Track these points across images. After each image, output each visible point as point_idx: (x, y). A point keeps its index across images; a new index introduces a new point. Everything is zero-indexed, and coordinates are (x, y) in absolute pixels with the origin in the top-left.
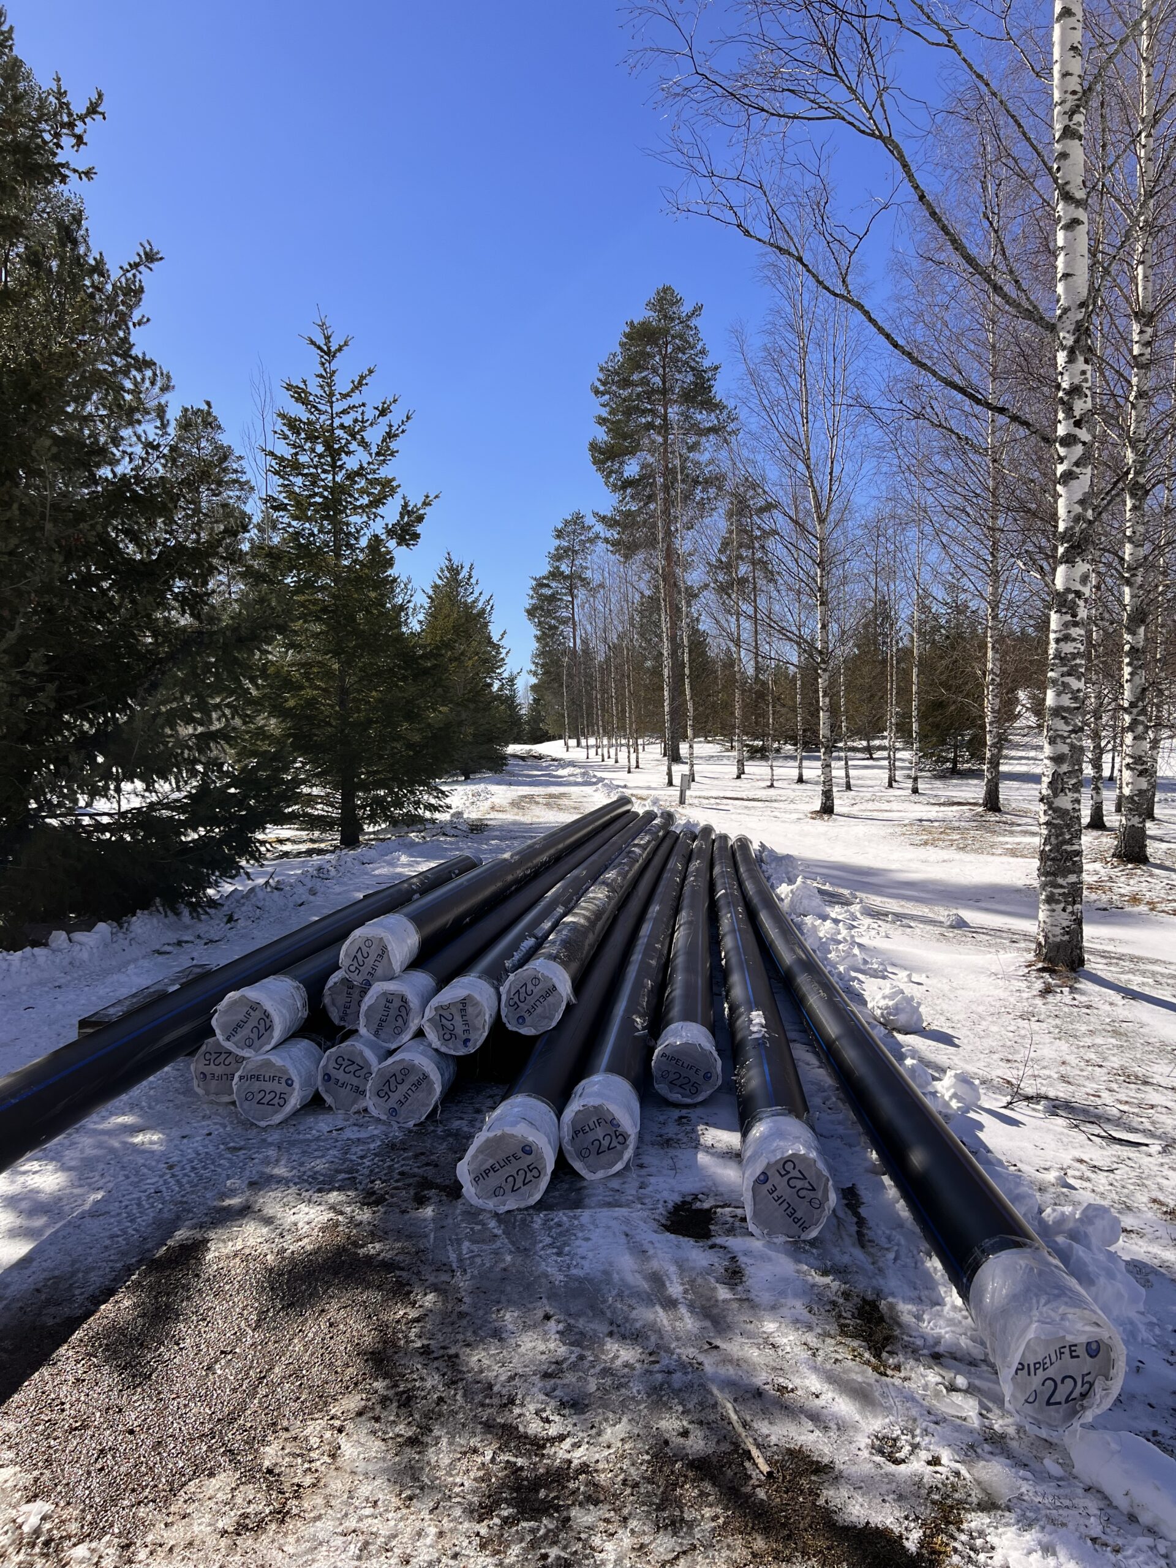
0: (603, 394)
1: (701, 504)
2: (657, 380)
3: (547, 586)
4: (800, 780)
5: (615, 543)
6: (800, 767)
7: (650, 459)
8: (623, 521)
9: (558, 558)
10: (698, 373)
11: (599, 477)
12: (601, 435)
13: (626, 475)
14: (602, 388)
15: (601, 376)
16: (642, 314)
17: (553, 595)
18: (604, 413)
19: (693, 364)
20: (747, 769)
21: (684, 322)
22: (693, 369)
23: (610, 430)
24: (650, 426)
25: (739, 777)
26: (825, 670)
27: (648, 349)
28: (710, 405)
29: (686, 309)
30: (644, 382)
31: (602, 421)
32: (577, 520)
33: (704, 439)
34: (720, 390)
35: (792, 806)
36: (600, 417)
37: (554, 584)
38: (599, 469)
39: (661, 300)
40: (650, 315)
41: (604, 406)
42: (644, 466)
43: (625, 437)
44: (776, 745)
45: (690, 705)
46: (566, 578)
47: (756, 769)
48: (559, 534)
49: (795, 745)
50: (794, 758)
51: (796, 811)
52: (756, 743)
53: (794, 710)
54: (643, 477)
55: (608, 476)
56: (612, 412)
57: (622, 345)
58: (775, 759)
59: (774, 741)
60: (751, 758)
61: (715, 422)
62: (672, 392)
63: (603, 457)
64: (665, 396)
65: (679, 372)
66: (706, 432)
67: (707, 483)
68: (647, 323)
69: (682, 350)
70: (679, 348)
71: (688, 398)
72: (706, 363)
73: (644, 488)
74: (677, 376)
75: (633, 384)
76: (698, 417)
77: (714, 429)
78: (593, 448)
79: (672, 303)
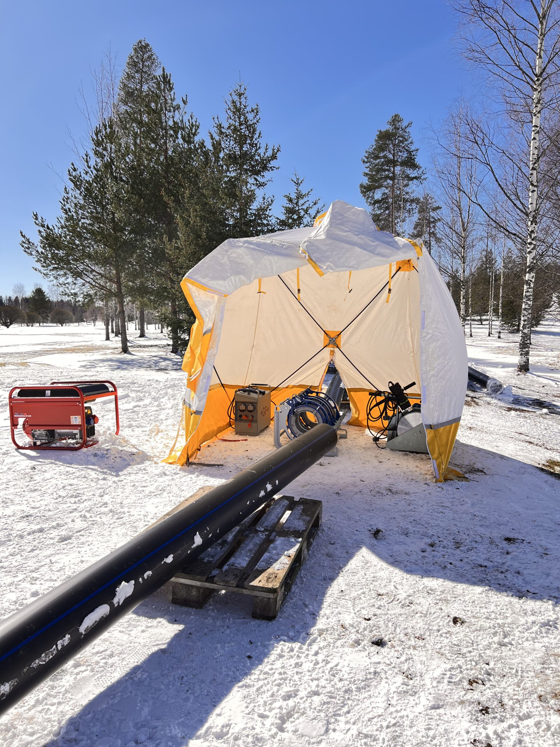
0: (367, 163)
1: (409, 211)
2: (391, 156)
7: (386, 191)
10: (409, 152)
11: (364, 199)
12: (365, 181)
13: (375, 198)
14: (366, 160)
15: (367, 155)
16: (386, 127)
18: (367, 171)
19: (407, 148)
21: (404, 130)
22: (407, 150)
23: (369, 179)
24: (387, 177)
27: (387, 142)
28: (414, 166)
29: (404, 124)
31: (366, 174)
33: (410, 182)
34: (418, 161)
38: (365, 196)
39: (393, 121)
40: (389, 127)
41: (367, 168)
42: (384, 194)
43: (376, 181)
54: (383, 199)
55: (368, 199)
56: (371, 170)
57: (376, 141)
61: (416, 175)
62: (397, 161)
63: (366, 190)
64: (393, 163)
65: (401, 152)
66: (412, 179)
67: (412, 201)
68: (387, 132)
69: (402, 142)
70: (401, 142)
71: (404, 164)
72: (413, 148)
73: (383, 204)
74: (400, 154)
75: (380, 158)
76: (409, 172)
77: (416, 178)
78: (362, 186)
79: (399, 121)
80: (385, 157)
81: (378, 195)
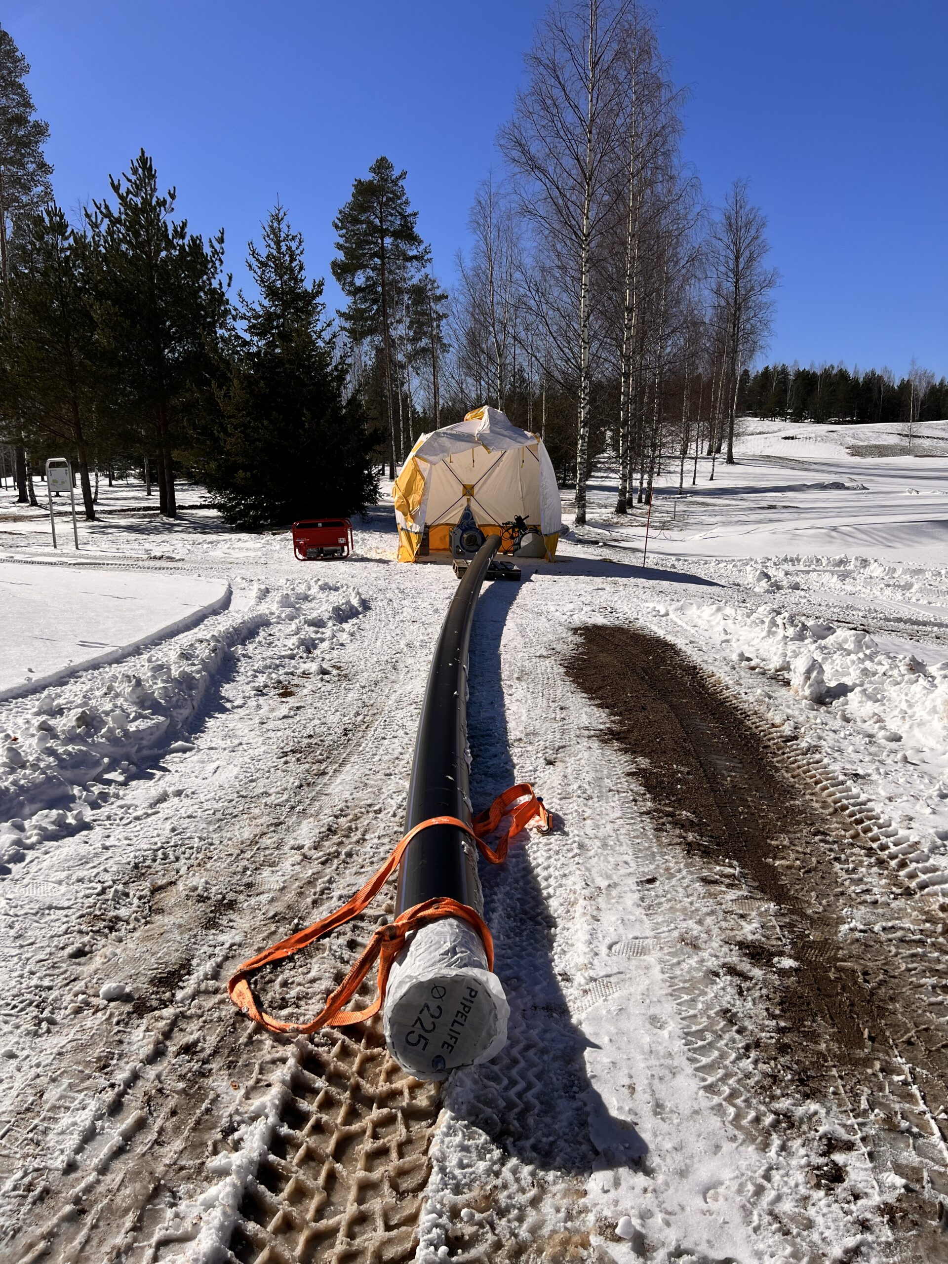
0: (341, 229)
2: (377, 221)
7: (372, 274)
8: (356, 316)
10: (404, 217)
11: (339, 285)
13: (356, 284)
14: (340, 225)
15: (340, 217)
18: (341, 241)
19: (400, 210)
21: (395, 182)
22: (400, 214)
23: (345, 253)
27: (370, 198)
28: (413, 239)
29: (396, 173)
31: (339, 247)
34: (418, 231)
36: (339, 244)
38: (339, 280)
39: (379, 168)
40: (372, 176)
41: (341, 236)
42: (368, 279)
43: (355, 258)
54: (367, 287)
55: (344, 285)
56: (348, 241)
57: (353, 195)
61: (416, 252)
62: (387, 229)
63: (341, 272)
64: (381, 232)
65: (392, 216)
68: (370, 183)
69: (392, 200)
72: (409, 210)
73: (369, 294)
74: (390, 218)
76: (404, 247)
79: (386, 169)
80: (369, 222)
81: (360, 280)
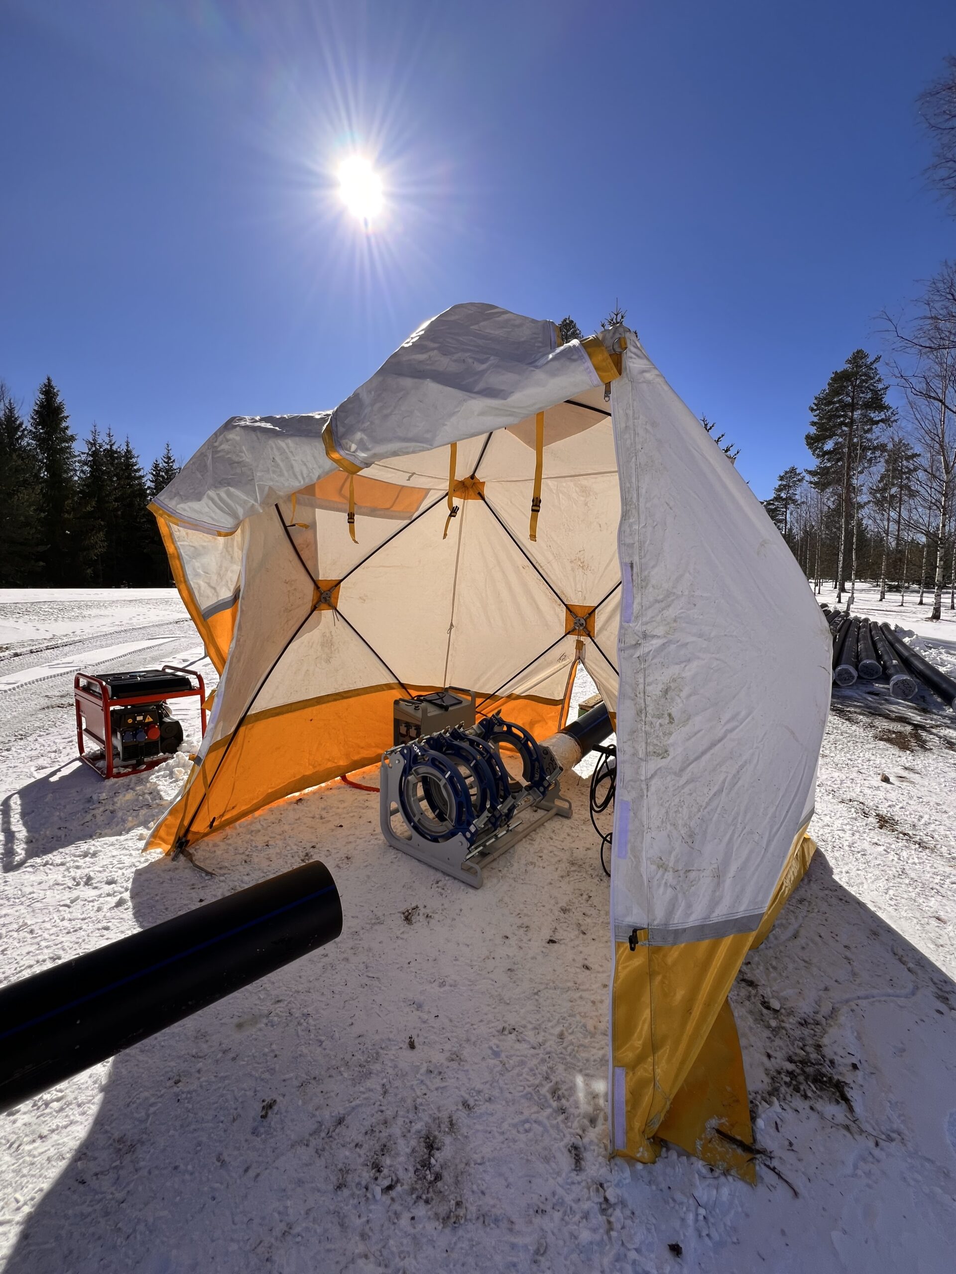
0: (816, 410)
1: (870, 461)
2: (849, 400)
3: (773, 504)
4: (921, 603)
5: (816, 483)
6: (922, 596)
7: (840, 440)
8: (822, 472)
9: (780, 490)
11: (810, 452)
12: (813, 430)
13: (825, 449)
14: (815, 408)
15: (816, 402)
16: (842, 366)
17: (775, 508)
18: (816, 419)
19: (872, 388)
20: (886, 597)
21: (869, 367)
22: (871, 390)
23: (818, 428)
24: (843, 423)
25: (881, 600)
26: (942, 548)
27: (845, 384)
28: (881, 407)
29: (870, 360)
30: (840, 401)
31: (814, 424)
32: (793, 470)
33: (874, 427)
34: (887, 400)
35: (914, 615)
36: (813, 422)
37: (776, 503)
38: (810, 448)
40: (848, 366)
41: (816, 416)
42: (836, 444)
43: (826, 430)
44: (906, 585)
45: (854, 564)
46: (784, 499)
47: (893, 597)
48: (781, 478)
49: (919, 585)
50: (918, 592)
51: (917, 617)
52: (893, 583)
53: (921, 567)
54: (835, 449)
55: (814, 451)
58: (905, 592)
59: (905, 582)
60: (889, 591)
61: (883, 417)
62: (858, 404)
63: (813, 442)
64: (853, 407)
65: (862, 393)
66: (877, 422)
67: (875, 449)
68: (845, 371)
69: (866, 381)
70: (864, 381)
71: (867, 406)
72: (880, 386)
73: (836, 455)
74: (861, 395)
75: (834, 403)
76: (872, 415)
77: (882, 421)
78: (808, 437)
79: (862, 358)
81: (829, 445)
